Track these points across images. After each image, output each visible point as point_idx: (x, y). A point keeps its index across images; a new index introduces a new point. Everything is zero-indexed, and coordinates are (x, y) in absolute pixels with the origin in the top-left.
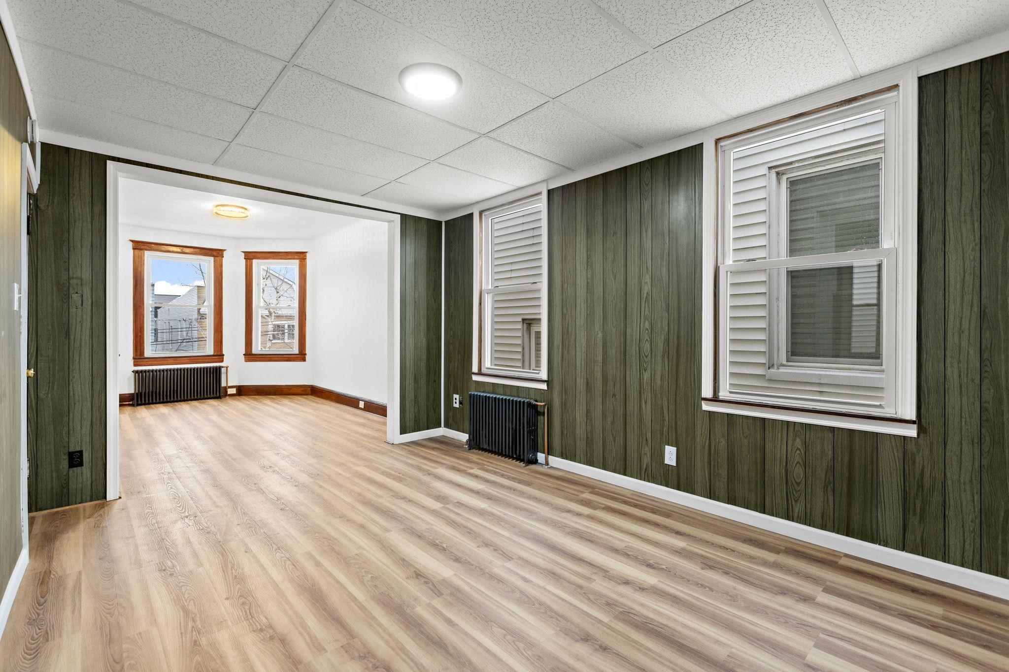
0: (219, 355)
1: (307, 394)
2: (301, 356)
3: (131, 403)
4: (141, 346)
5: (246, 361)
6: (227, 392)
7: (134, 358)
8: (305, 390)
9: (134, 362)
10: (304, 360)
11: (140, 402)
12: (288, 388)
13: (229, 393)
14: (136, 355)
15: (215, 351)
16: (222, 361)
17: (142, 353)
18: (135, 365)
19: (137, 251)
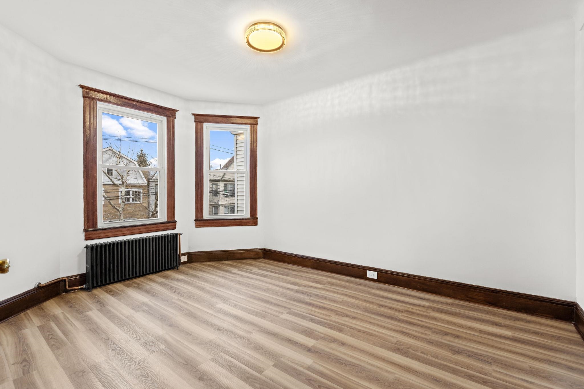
0: (172, 223)
1: (259, 258)
2: (253, 220)
3: (84, 286)
4: (93, 215)
5: (197, 226)
6: (180, 260)
7: (85, 231)
8: (257, 254)
9: (85, 235)
10: (256, 224)
11: (95, 285)
12: (241, 253)
13: (182, 261)
14: (88, 227)
15: (168, 217)
16: (175, 228)
17: (95, 224)
18: (87, 239)
19: (88, 99)
